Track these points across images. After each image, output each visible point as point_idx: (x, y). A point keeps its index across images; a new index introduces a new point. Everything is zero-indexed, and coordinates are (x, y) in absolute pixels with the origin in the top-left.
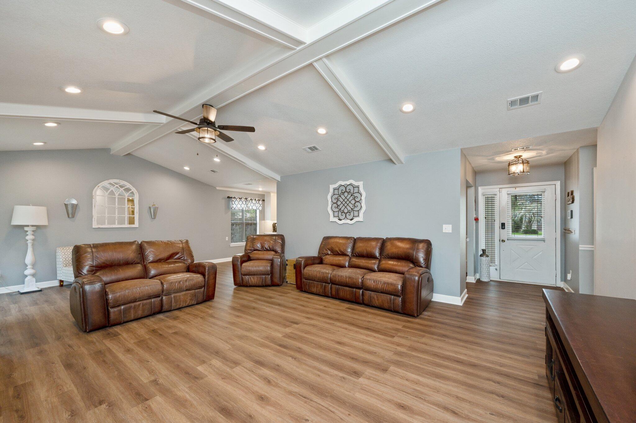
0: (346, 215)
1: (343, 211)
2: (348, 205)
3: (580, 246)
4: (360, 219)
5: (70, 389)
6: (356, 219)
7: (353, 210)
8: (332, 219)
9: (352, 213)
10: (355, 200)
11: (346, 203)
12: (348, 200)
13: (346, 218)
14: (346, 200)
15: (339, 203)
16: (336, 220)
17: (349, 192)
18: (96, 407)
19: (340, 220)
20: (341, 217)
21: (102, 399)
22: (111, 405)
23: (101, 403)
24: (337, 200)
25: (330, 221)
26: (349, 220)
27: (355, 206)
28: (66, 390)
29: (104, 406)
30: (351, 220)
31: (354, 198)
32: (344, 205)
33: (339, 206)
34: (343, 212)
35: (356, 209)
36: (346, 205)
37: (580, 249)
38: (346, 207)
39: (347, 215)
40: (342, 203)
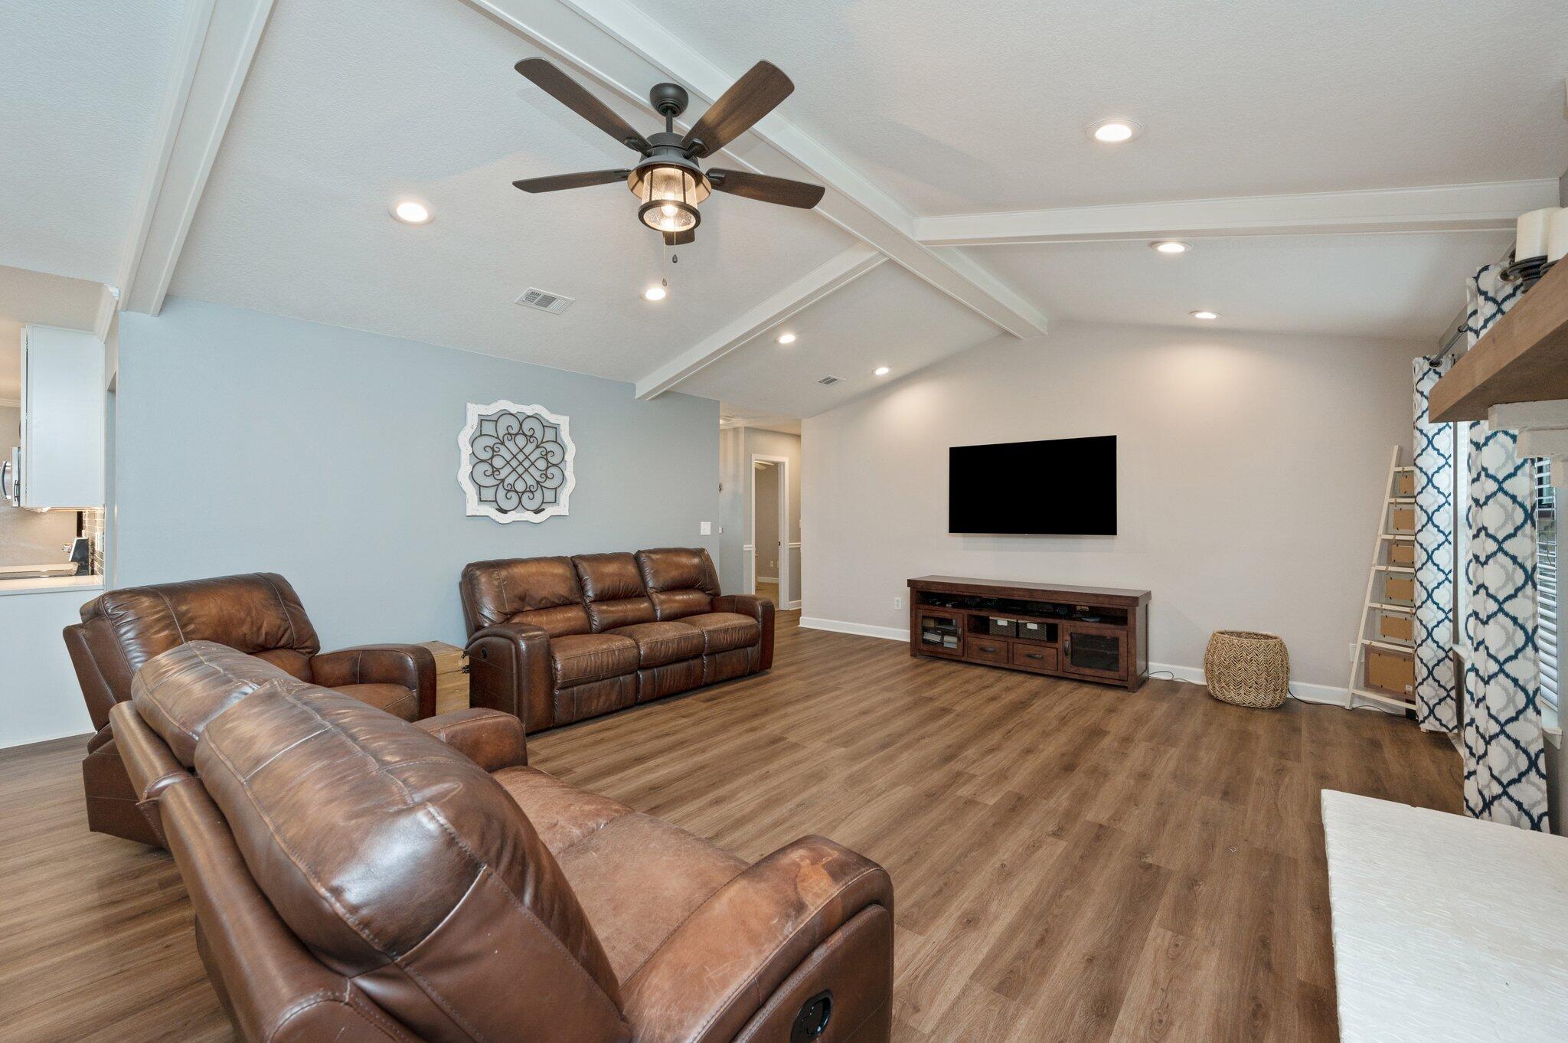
0: (520, 498)
1: (513, 486)
2: (526, 470)
3: (745, 546)
4: (562, 508)
5: (1162, 931)
6: (550, 511)
7: (541, 486)
8: (473, 507)
9: (538, 494)
10: (547, 459)
11: (520, 465)
12: (527, 457)
13: (520, 506)
14: (521, 457)
15: (498, 462)
16: (490, 511)
17: (531, 436)
18: (1159, 867)
19: (505, 512)
20: (505, 506)
21: (1141, 871)
22: (1141, 854)
23: (1148, 867)
24: (490, 451)
25: (469, 513)
26: (532, 513)
27: (547, 477)
28: (1170, 933)
29: (1149, 860)
30: (537, 511)
31: (544, 453)
32: (514, 470)
33: (498, 470)
34: (512, 489)
35: (548, 484)
36: (520, 470)
37: (745, 549)
38: (520, 476)
39: (525, 498)
40: (508, 463)
